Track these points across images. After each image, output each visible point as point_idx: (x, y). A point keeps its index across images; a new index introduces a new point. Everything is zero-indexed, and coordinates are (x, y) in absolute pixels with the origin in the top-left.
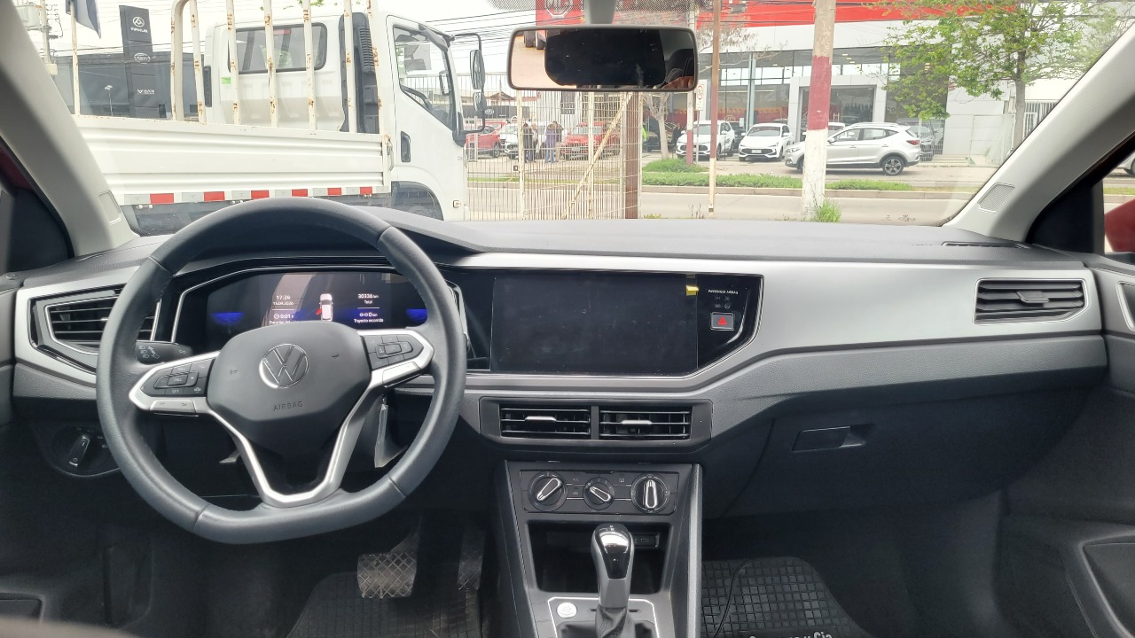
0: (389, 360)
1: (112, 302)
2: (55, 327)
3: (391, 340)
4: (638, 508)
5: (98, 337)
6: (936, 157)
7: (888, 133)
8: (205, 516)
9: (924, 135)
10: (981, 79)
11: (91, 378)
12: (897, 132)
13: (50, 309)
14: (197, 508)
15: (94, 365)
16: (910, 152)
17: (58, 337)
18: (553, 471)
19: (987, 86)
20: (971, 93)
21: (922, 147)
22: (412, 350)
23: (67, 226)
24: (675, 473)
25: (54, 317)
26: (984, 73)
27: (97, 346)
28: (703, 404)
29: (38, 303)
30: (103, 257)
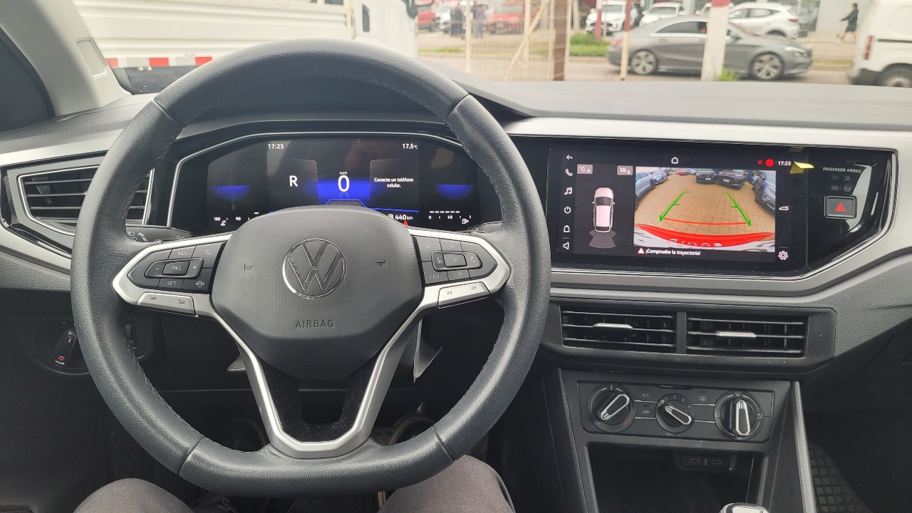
0: (448, 275)
1: (91, 172)
2: (31, 202)
3: (452, 247)
4: (725, 434)
5: (76, 214)
6: (810, 34)
7: (772, 12)
8: (195, 457)
9: (801, 14)
11: (65, 262)
12: (778, 11)
13: (24, 180)
14: (186, 443)
15: (70, 246)
16: (792, 29)
17: (34, 213)
18: (620, 384)
21: (800, 25)
22: (481, 267)
23: (46, 85)
24: (771, 391)
25: (29, 189)
27: (75, 225)
28: (823, 315)
29: (9, 172)
30: (87, 119)
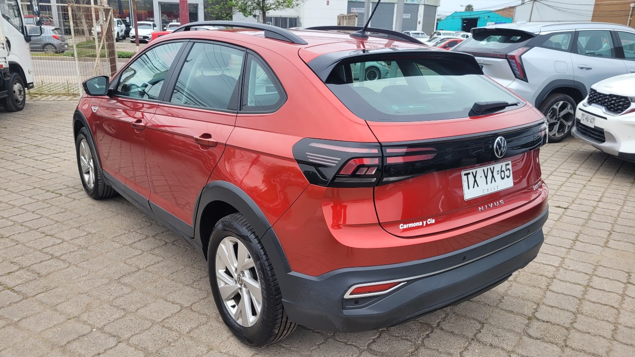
10: (248, 9)
19: (251, 12)
20: (245, 15)
26: (249, 6)
